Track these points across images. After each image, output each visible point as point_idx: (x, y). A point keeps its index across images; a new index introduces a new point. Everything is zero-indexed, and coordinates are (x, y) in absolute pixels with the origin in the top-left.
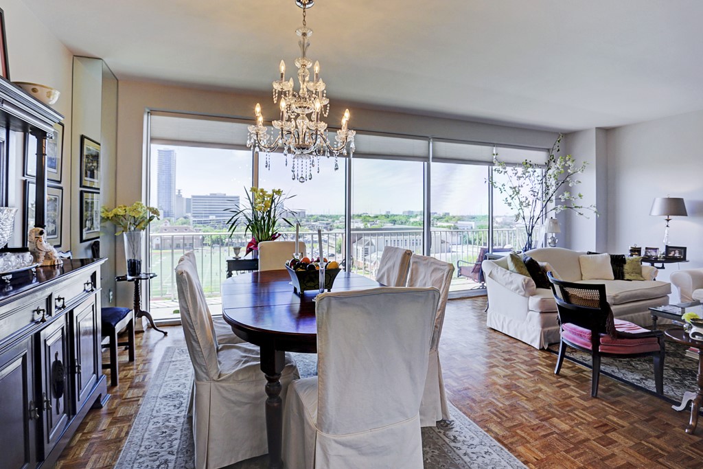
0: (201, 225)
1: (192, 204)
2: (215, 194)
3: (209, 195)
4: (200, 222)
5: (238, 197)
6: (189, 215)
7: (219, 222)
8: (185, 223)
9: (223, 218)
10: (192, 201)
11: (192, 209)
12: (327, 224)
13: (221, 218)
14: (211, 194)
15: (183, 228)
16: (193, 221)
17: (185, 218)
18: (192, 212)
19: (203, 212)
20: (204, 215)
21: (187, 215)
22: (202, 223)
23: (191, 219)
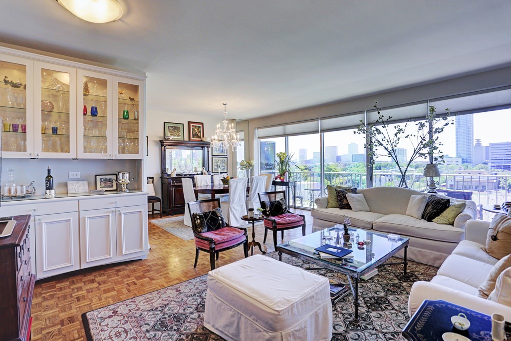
0: (500, 170)
1: (490, 151)
10: (490, 149)
11: (490, 156)
16: (492, 166)
17: (484, 163)
18: (490, 158)
19: (503, 158)
20: (504, 161)
21: (487, 161)
22: (501, 168)
23: (490, 164)
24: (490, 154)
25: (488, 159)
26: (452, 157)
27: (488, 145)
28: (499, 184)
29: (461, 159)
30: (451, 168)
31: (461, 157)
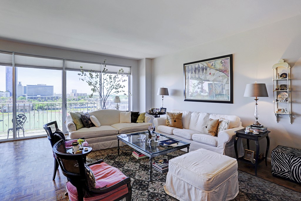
0: (32, 100)
1: (27, 89)
2: (41, 85)
3: (37, 85)
4: (32, 98)
5: (52, 86)
6: (26, 94)
7: (42, 98)
8: (23, 99)
9: (45, 96)
10: (27, 88)
11: (27, 92)
12: (97, 99)
13: (44, 96)
14: (38, 84)
15: (21, 101)
16: (28, 98)
17: (24, 96)
18: (27, 93)
19: (34, 93)
20: (34, 95)
21: (24, 94)
22: (33, 99)
23: (27, 97)
24: (27, 91)
25: (26, 93)
26: (3, 92)
27: (26, 86)
28: (33, 108)
29: (9, 93)
30: (2, 99)
31: (9, 92)
